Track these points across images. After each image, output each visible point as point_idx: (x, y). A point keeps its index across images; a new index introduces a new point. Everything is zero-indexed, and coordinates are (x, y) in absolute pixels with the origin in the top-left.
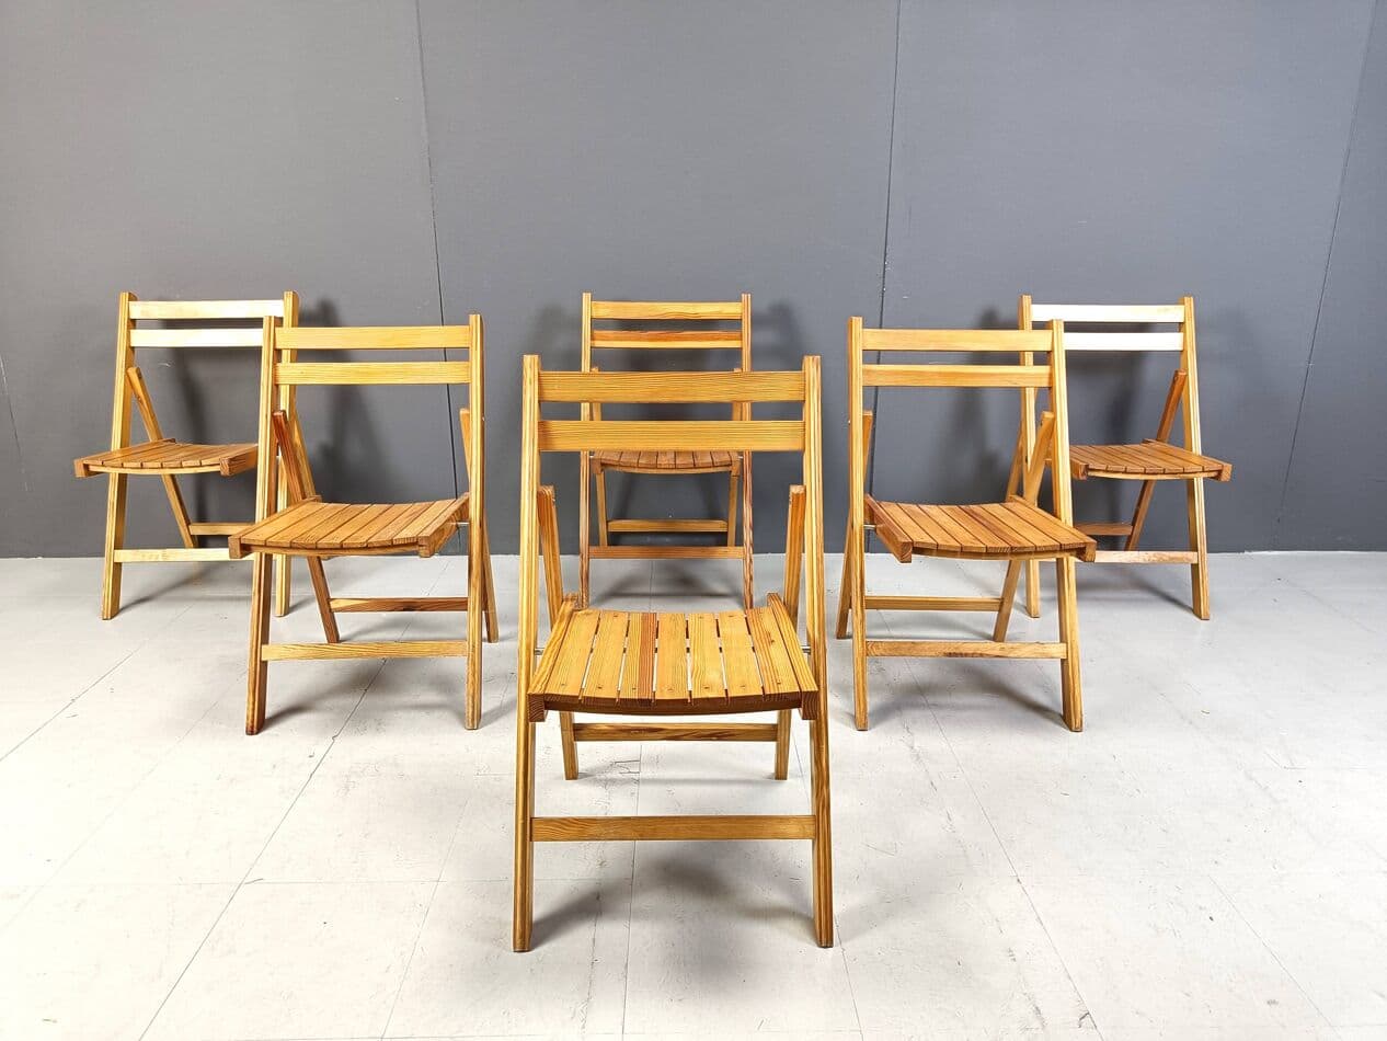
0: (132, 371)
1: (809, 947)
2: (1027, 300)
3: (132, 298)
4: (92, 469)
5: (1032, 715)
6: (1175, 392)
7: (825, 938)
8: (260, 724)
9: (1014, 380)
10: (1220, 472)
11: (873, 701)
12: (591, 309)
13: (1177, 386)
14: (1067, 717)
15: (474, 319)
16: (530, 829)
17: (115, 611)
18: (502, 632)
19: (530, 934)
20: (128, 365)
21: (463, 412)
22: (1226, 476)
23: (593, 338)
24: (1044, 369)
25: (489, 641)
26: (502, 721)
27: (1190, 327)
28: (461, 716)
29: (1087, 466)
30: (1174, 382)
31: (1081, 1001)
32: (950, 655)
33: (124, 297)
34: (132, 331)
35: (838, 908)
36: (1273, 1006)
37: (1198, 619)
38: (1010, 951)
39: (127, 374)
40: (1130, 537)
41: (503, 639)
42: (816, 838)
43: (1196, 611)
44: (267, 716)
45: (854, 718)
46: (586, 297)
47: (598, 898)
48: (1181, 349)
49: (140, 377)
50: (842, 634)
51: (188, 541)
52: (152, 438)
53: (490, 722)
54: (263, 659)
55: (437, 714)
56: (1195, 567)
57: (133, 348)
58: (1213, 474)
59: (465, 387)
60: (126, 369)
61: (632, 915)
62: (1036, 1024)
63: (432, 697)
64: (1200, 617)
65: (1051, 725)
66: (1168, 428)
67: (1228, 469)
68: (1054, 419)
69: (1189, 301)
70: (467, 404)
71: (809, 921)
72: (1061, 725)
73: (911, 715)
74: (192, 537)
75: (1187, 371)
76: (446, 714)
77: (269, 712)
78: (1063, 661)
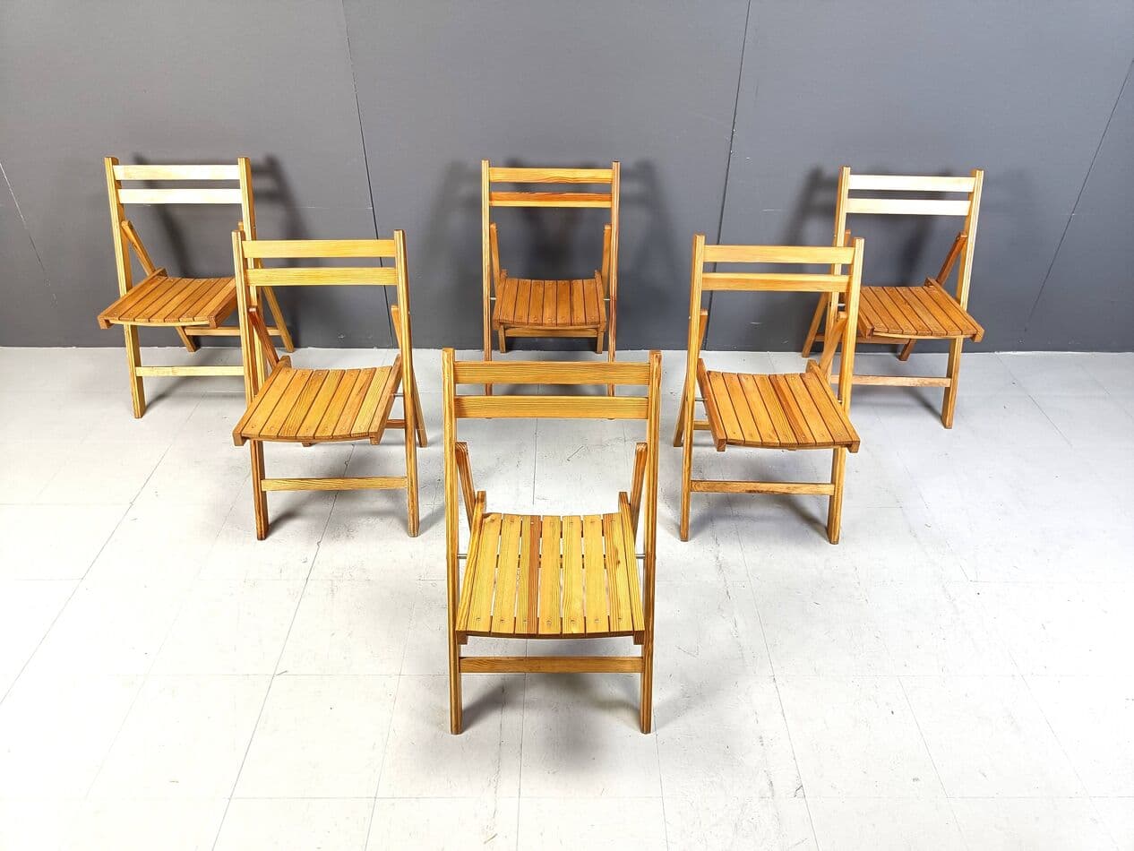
0: (125, 224)
1: (635, 732)
2: (847, 170)
3: (115, 162)
4: (111, 322)
5: (805, 527)
6: (956, 250)
7: (646, 727)
8: (266, 530)
9: (821, 286)
10: (974, 336)
11: (694, 512)
12: (489, 174)
13: (959, 244)
14: (828, 530)
15: (398, 235)
16: (459, 664)
17: (143, 409)
18: (430, 436)
19: (463, 720)
20: (121, 220)
21: (393, 309)
22: (978, 339)
23: (491, 199)
24: (845, 279)
25: (421, 446)
26: (434, 528)
27: (977, 198)
28: (405, 523)
29: (873, 330)
30: (957, 241)
31: (799, 777)
32: (750, 491)
33: (108, 162)
34: (119, 191)
35: (656, 700)
36: (915, 783)
37: (943, 427)
38: (761, 738)
39: (121, 227)
40: (907, 345)
41: (432, 443)
42: (643, 671)
43: (943, 418)
44: (270, 521)
45: (679, 528)
46: (485, 164)
47: (503, 691)
48: (966, 214)
49: (131, 228)
50: (678, 443)
51: (186, 341)
52: (148, 273)
53: (426, 529)
54: (263, 490)
55: (388, 520)
56: (947, 390)
57: (122, 204)
58: (969, 336)
59: (394, 288)
60: (120, 224)
61: (526, 705)
62: (769, 794)
63: (382, 504)
64: (945, 427)
65: (816, 536)
66: (947, 273)
67: (981, 331)
68: (847, 319)
69: (980, 175)
70: (396, 303)
71: (636, 711)
72: (823, 536)
73: (721, 525)
74: (188, 337)
75: (968, 234)
76: (395, 521)
77: (271, 517)
78: (831, 496)
